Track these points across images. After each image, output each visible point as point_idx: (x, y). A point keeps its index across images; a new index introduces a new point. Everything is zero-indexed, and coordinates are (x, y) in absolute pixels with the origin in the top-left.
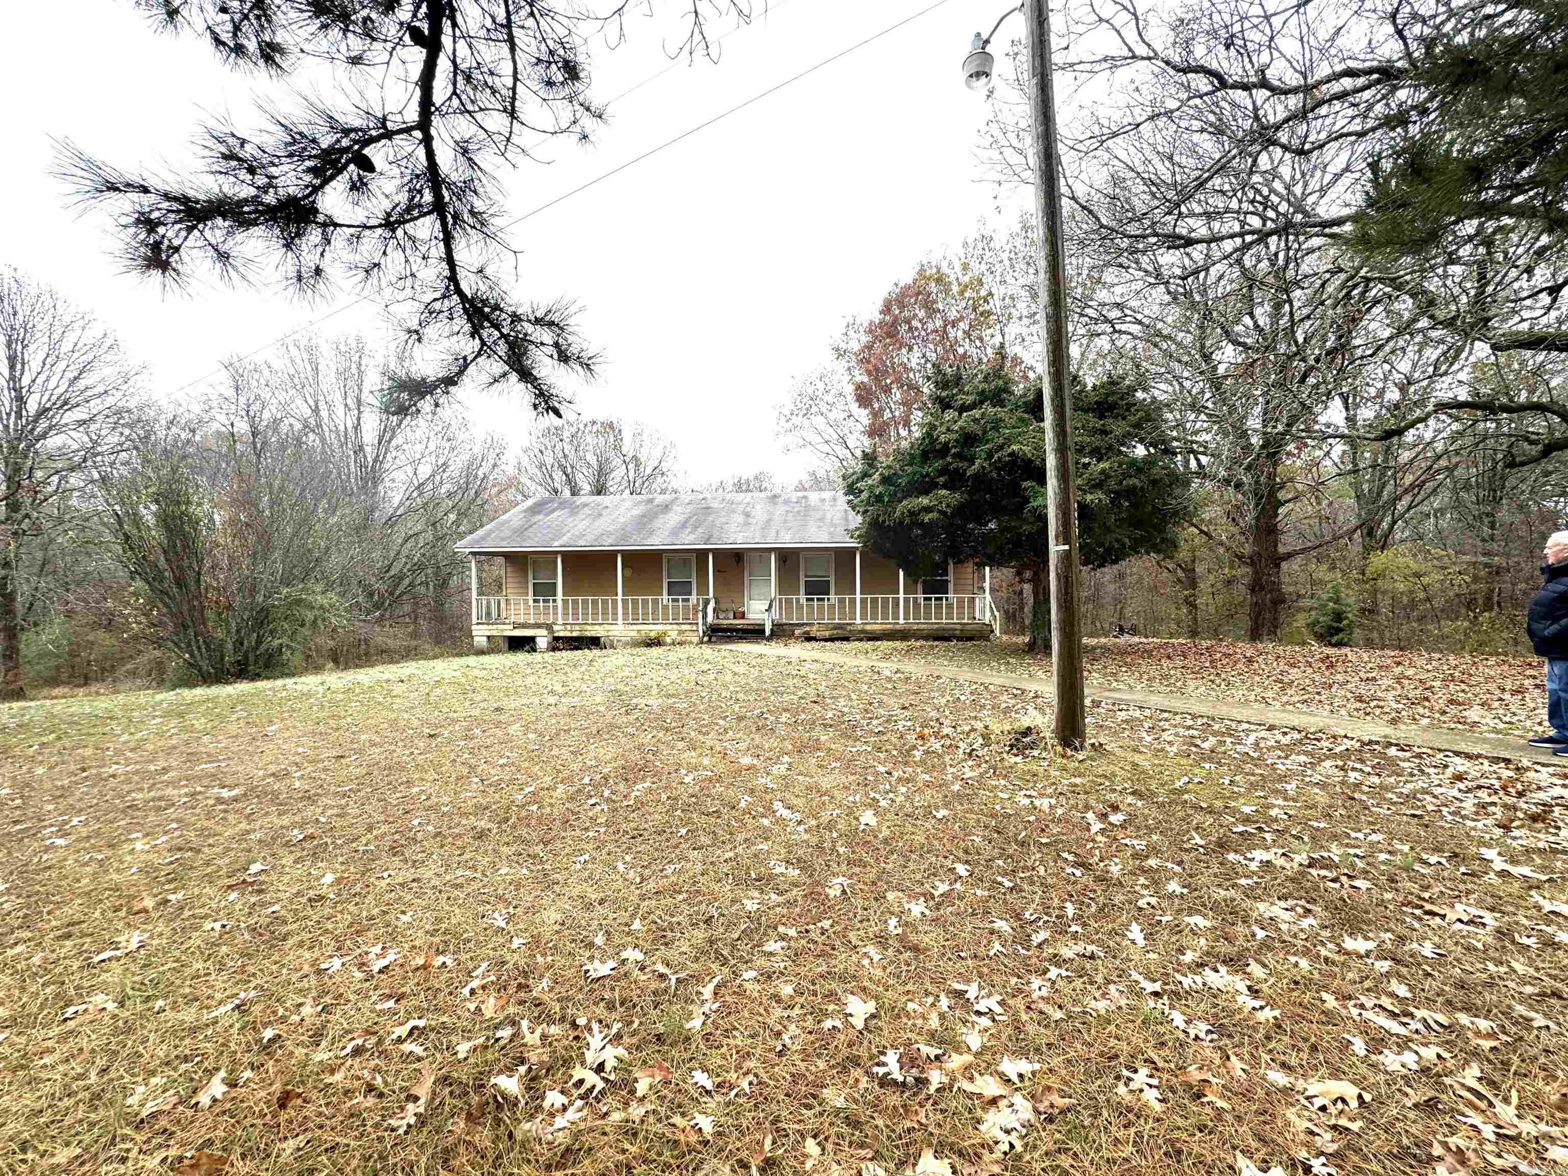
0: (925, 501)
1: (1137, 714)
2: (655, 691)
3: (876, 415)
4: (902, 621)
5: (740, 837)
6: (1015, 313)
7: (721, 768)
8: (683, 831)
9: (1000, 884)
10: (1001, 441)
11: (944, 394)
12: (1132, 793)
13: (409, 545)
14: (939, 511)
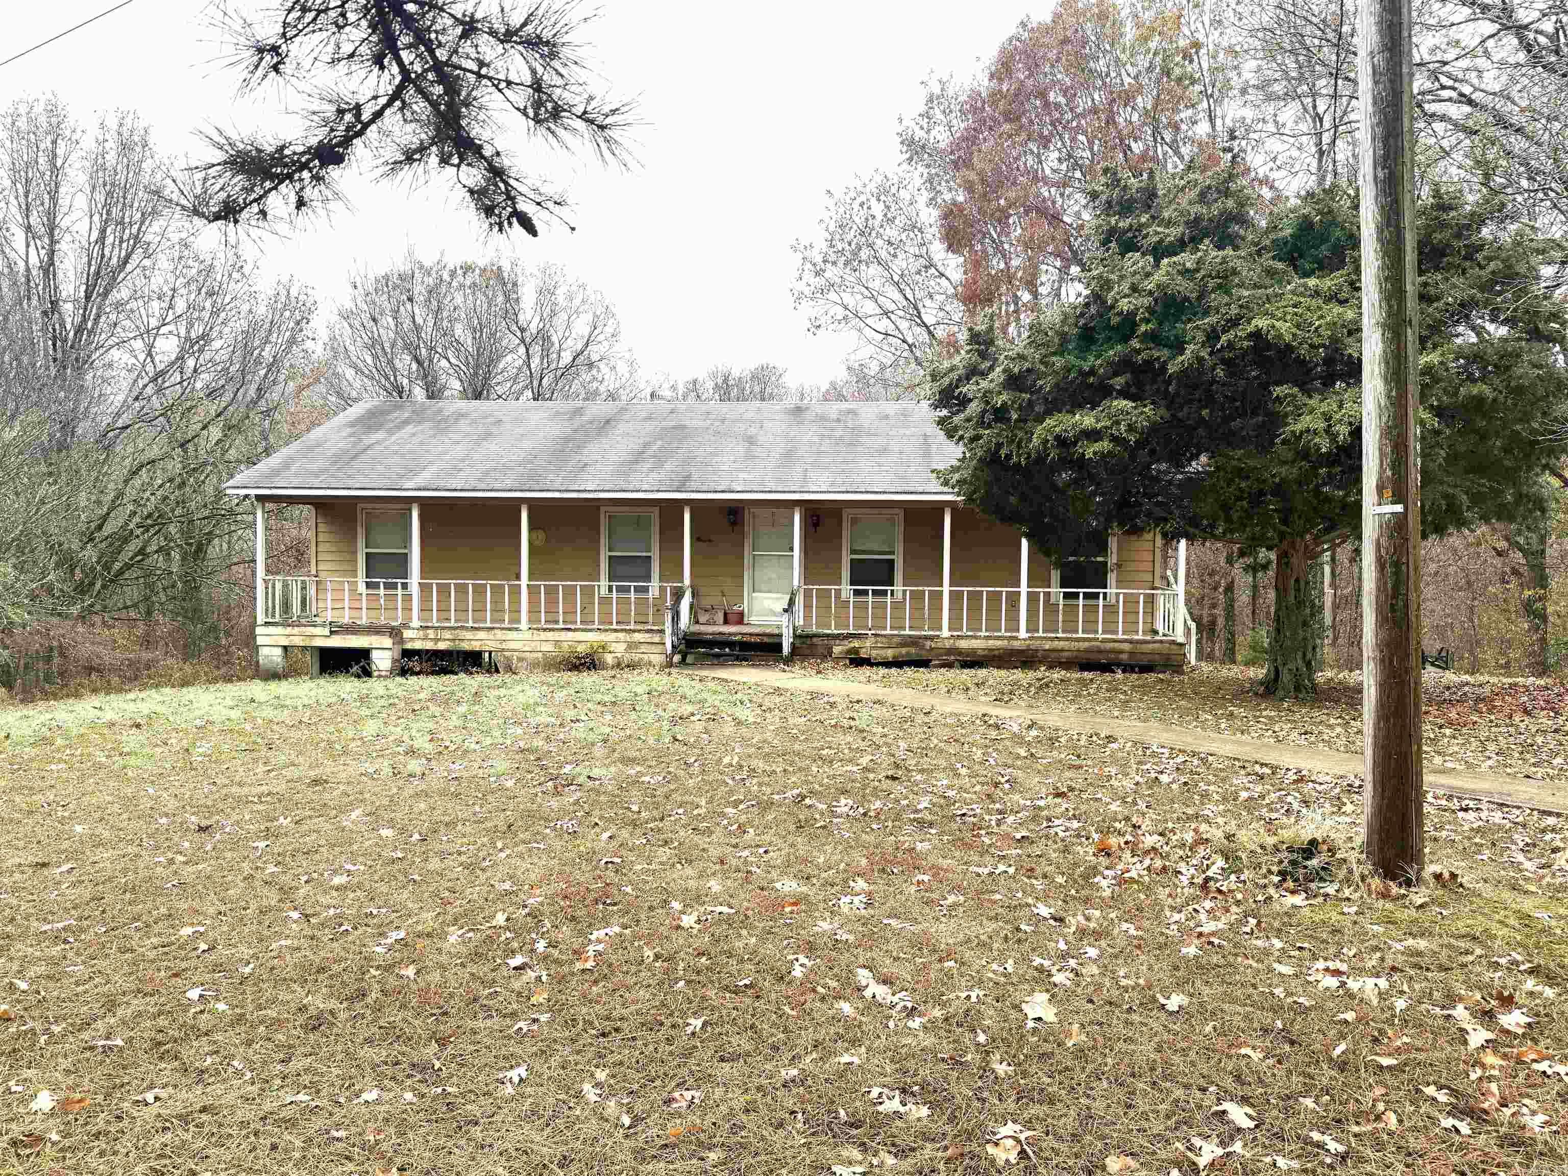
0: (1086, 420)
1: (1497, 817)
2: (599, 751)
3: (976, 264)
4: (1023, 634)
5: (807, 1037)
6: (1236, 82)
7: (746, 900)
8: (696, 1023)
9: (1320, 1145)
10: (1234, 311)
11: (1124, 224)
12: (1531, 972)
13: (137, 482)
14: (1115, 439)
